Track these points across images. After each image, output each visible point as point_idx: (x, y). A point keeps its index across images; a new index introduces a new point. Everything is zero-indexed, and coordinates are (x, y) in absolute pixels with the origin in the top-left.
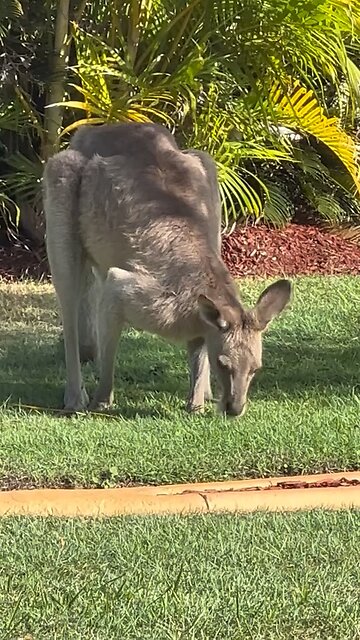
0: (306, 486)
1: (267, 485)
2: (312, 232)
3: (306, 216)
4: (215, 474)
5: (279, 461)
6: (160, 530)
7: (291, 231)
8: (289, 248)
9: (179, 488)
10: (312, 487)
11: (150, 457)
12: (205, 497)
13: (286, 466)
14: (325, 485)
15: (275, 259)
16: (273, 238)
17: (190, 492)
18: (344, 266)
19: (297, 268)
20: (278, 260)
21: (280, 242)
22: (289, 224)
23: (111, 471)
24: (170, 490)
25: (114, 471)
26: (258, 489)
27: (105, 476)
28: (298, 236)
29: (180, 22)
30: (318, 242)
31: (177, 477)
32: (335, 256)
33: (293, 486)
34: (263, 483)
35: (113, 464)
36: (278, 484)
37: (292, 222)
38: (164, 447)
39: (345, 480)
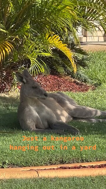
0: (69, 168)
1: (57, 167)
2: (56, 77)
3: (54, 72)
4: (39, 163)
5: (59, 158)
6: (25, 186)
7: (50, 77)
8: (50, 82)
9: (28, 169)
10: (71, 168)
11: (18, 156)
12: (37, 172)
13: (61, 160)
14: (75, 168)
15: (45, 85)
16: (45, 79)
17: (32, 170)
18: (66, 88)
19: (52, 88)
20: (46, 86)
21: (47, 80)
22: (49, 75)
23: (6, 162)
24: (26, 169)
25: (7, 161)
26: (54, 169)
27: (4, 163)
28: (52, 79)
29: (20, 14)
30: (58, 81)
31: (27, 164)
32: (63, 85)
33: (65, 168)
34: (55, 167)
35: (6, 159)
36: (60, 167)
37: (50, 74)
38: (22, 153)
39: (81, 166)
